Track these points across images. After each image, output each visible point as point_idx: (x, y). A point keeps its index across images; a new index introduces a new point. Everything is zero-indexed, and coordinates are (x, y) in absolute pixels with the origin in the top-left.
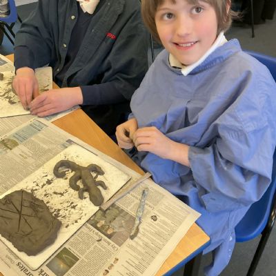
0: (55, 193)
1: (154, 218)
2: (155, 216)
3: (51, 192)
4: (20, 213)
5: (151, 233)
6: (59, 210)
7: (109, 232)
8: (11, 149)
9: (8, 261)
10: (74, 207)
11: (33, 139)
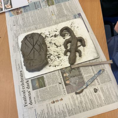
0: (55, 44)
1: (96, 91)
2: (97, 90)
3: (53, 42)
4: (34, 46)
5: (88, 98)
6: (51, 55)
7: (67, 82)
8: (49, 6)
9: (18, 67)
10: (59, 57)
11: (62, 4)
